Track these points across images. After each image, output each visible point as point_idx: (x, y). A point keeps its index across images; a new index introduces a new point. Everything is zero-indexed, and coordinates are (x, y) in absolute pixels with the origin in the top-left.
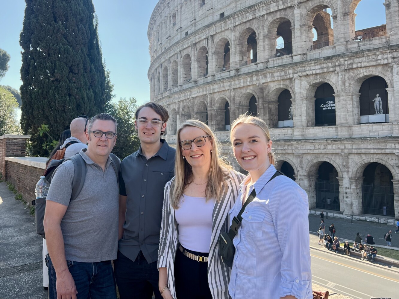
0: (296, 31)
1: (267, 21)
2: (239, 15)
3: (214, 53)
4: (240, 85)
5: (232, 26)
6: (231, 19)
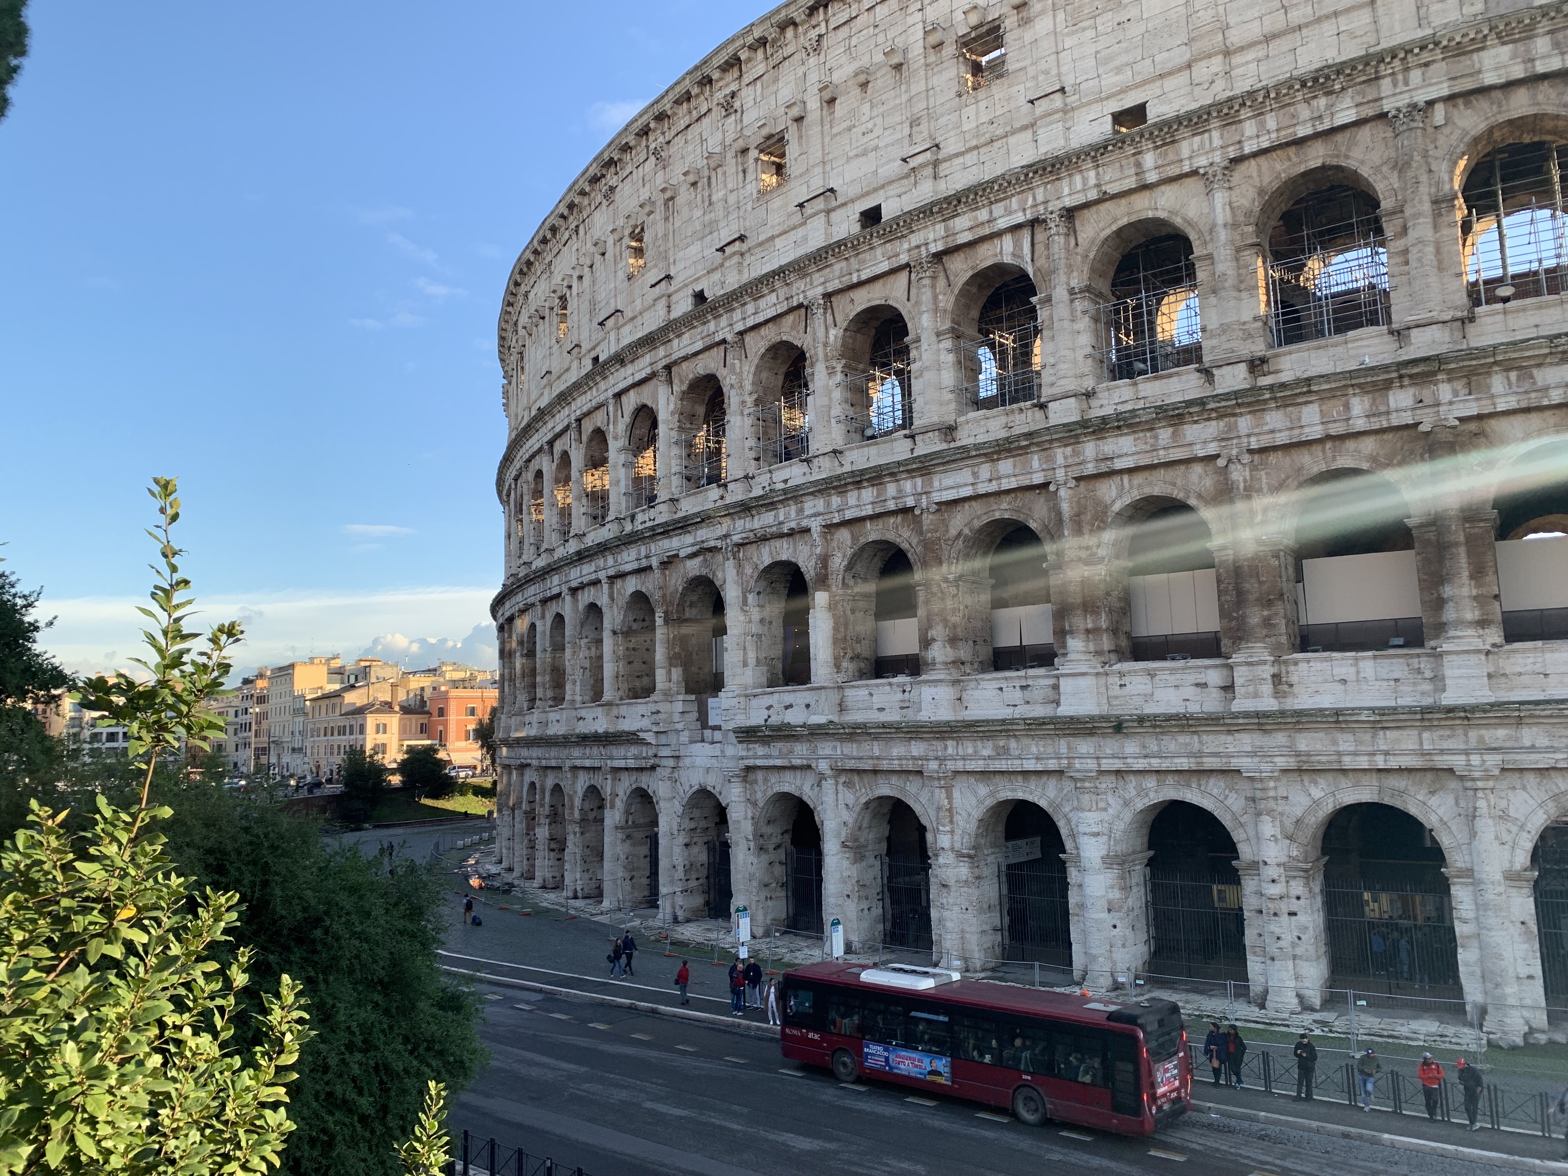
1: (1447, 131)
3: (1088, 289)
4: (1296, 432)
5: (1217, 159)
6: (1209, 131)
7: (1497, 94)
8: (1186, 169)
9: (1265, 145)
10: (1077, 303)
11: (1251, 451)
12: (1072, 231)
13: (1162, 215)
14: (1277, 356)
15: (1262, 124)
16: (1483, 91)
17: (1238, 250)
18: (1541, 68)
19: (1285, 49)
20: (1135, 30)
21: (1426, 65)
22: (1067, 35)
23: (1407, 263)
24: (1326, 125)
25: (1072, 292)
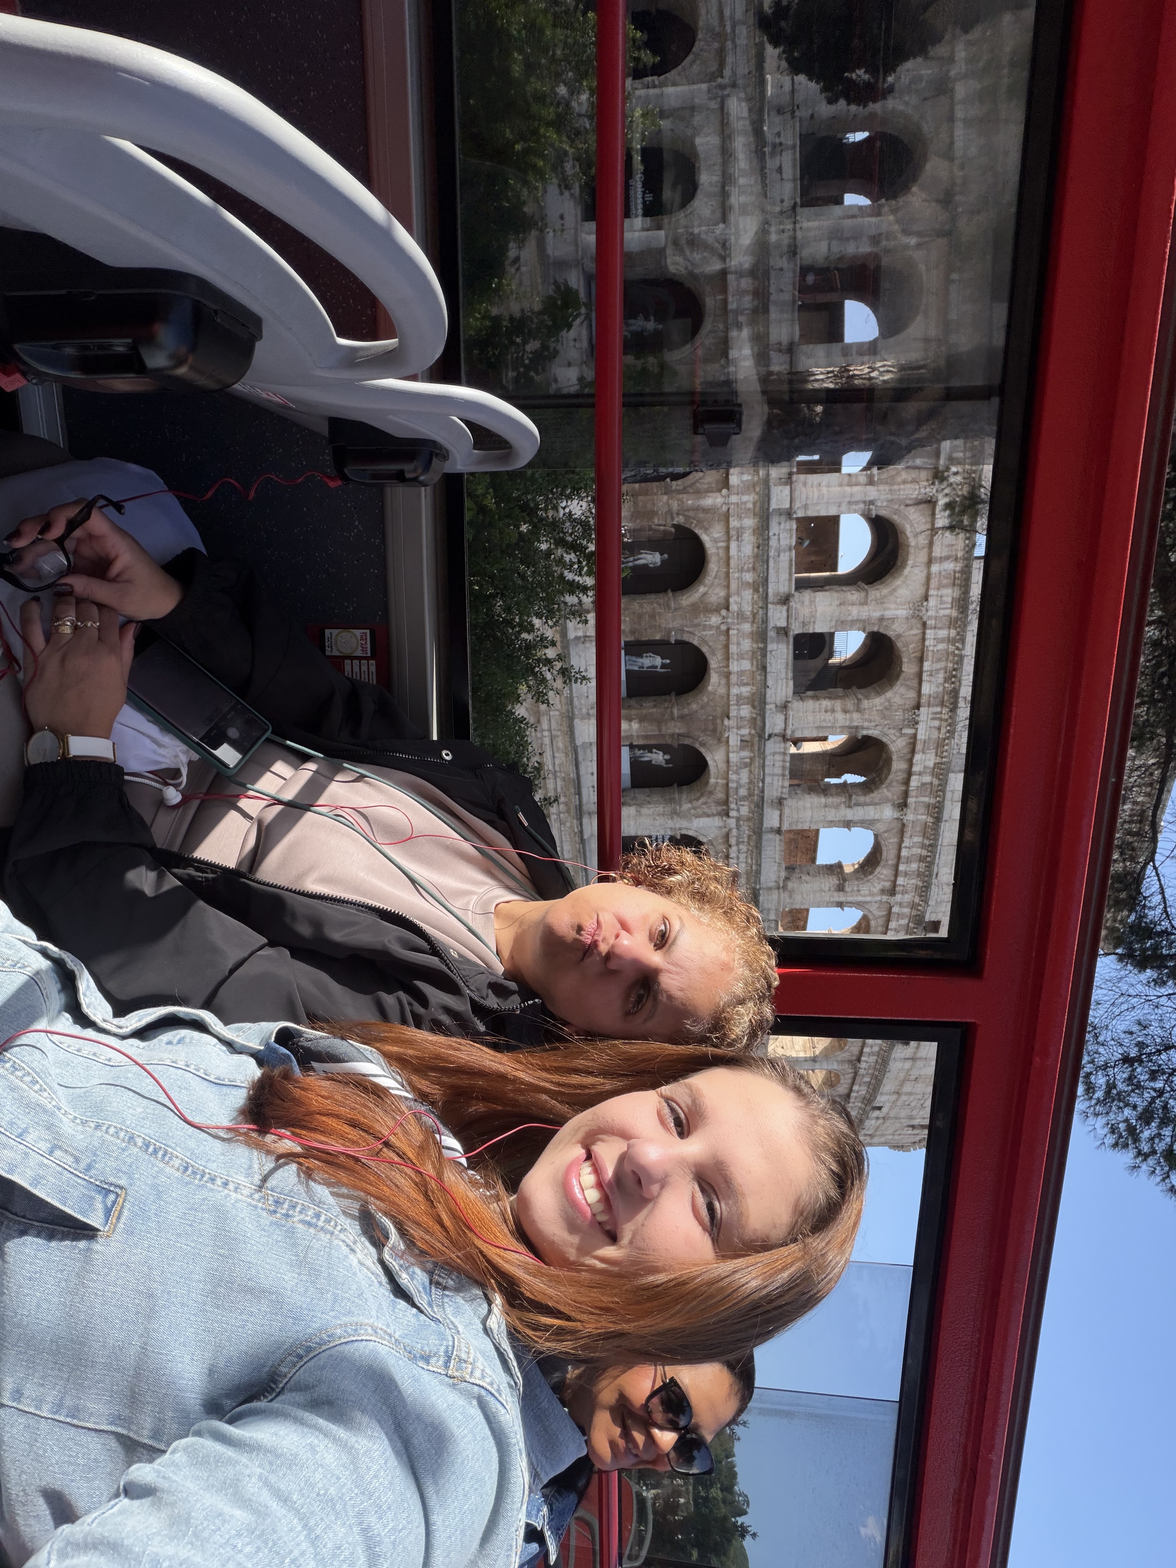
1: (899, 733)
2: (951, 648)
4: (736, 654)
5: (930, 613)
6: (952, 608)
7: (909, 756)
8: (931, 592)
9: (927, 643)
10: (862, 506)
11: (728, 630)
12: (919, 503)
13: (906, 571)
14: (788, 642)
15: (942, 641)
16: (913, 752)
17: (864, 621)
18: (913, 778)
21: (939, 729)
23: (826, 711)
24: (925, 677)
25: (872, 502)
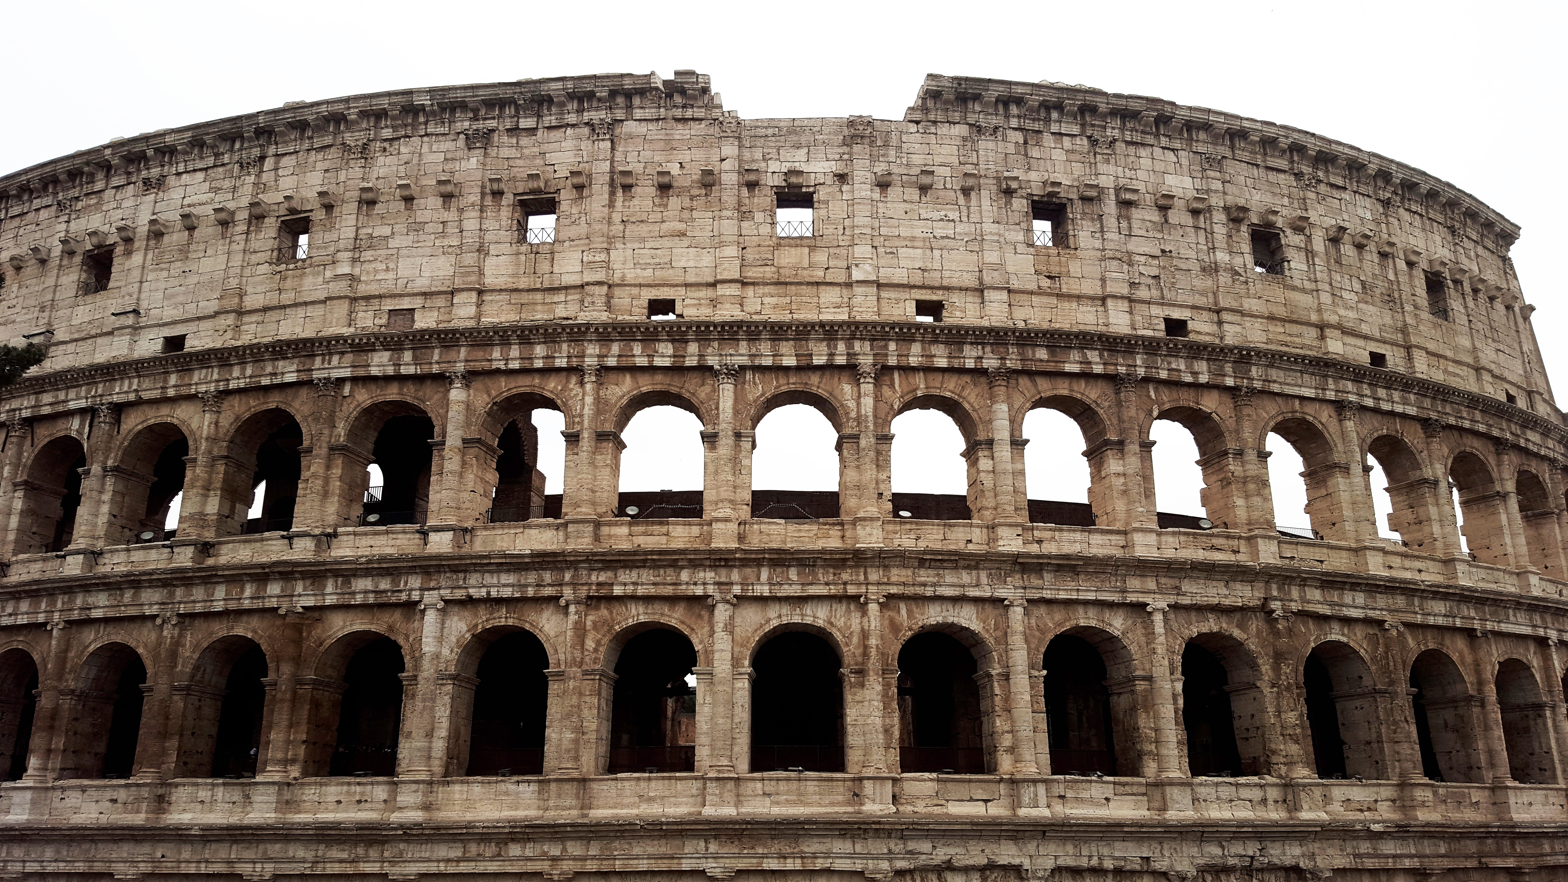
0: (447, 453)
1: (349, 400)
3: (116, 469)
4: (208, 604)
5: (212, 389)
6: (212, 367)
8: (193, 391)
9: (242, 385)
10: (107, 479)
12: (116, 422)
13: (175, 421)
14: (220, 543)
15: (243, 370)
16: (375, 379)
17: (214, 459)
18: (403, 370)
19: (274, 319)
20: (193, 279)
22: (152, 270)
24: (277, 380)
